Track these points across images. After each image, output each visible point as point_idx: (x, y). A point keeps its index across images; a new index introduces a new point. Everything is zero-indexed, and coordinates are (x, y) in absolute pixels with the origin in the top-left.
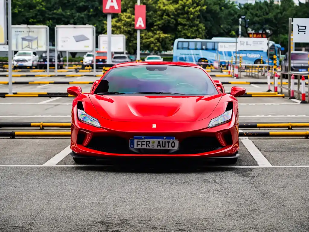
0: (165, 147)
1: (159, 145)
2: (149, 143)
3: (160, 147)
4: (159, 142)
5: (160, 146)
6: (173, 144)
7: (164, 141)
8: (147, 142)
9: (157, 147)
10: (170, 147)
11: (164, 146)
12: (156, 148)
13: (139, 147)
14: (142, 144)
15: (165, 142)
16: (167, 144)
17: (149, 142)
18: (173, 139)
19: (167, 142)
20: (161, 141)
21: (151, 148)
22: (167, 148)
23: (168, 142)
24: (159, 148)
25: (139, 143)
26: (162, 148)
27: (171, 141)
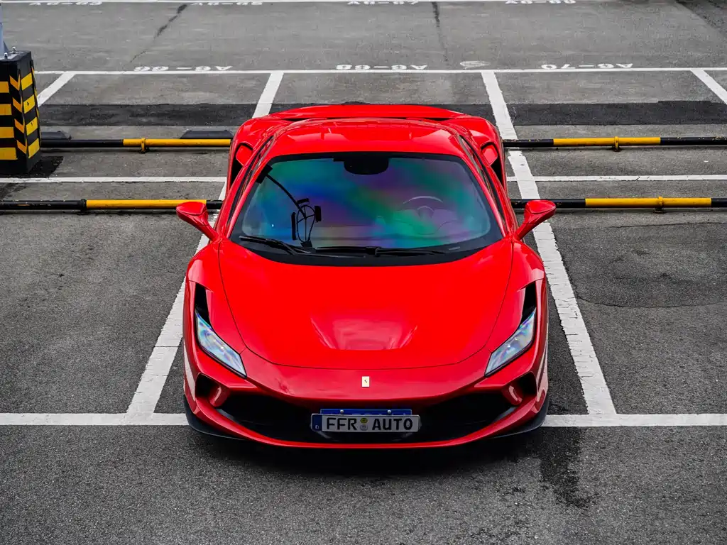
0: (390, 428)
1: (377, 425)
2: (355, 422)
3: (380, 429)
4: (377, 421)
5: (379, 427)
6: (408, 423)
7: (387, 418)
8: (349, 420)
9: (373, 429)
10: (402, 429)
11: (387, 426)
12: (370, 430)
13: (334, 429)
14: (339, 425)
15: (390, 420)
16: (394, 423)
17: (355, 420)
18: (408, 413)
19: (395, 420)
20: (381, 417)
21: (359, 430)
22: (394, 430)
23: (398, 421)
24: (377, 430)
25: (331, 422)
26: (383, 430)
27: (404, 417)
